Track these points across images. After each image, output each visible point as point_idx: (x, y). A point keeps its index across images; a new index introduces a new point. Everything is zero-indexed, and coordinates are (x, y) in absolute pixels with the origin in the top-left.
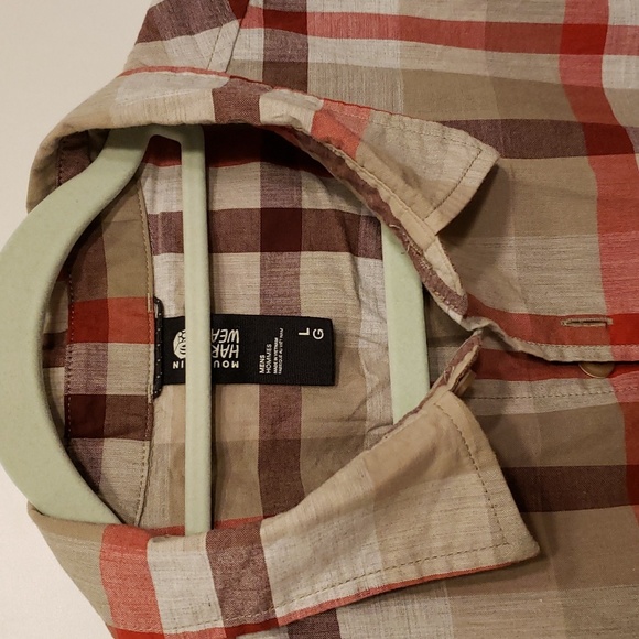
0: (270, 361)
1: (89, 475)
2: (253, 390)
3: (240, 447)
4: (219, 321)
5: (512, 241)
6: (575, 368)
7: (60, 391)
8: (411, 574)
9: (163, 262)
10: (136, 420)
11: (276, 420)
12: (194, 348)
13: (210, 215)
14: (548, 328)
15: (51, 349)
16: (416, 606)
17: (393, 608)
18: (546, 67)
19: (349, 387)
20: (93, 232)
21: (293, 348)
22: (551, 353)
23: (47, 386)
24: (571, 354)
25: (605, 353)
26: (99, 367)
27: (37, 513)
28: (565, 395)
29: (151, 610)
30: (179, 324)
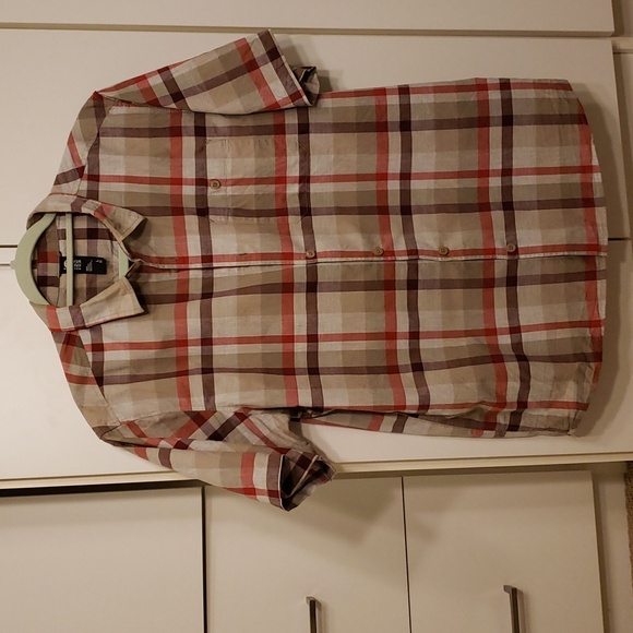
0: (89, 268)
1: (44, 295)
2: (85, 275)
3: (82, 288)
4: (75, 257)
5: (152, 238)
6: (169, 270)
7: (36, 275)
8: (116, 317)
9: (61, 242)
10: (55, 282)
11: (90, 282)
12: (69, 265)
13: (73, 230)
14: (161, 260)
15: (34, 264)
16: (119, 324)
17: (114, 324)
18: (166, 189)
19: (110, 274)
20: (43, 235)
21: (95, 264)
22: (161, 266)
23: (33, 273)
24: (166, 267)
25: (175, 266)
26: (46, 269)
27: (31, 303)
28: (165, 277)
29: (58, 324)
30: (65, 258)
